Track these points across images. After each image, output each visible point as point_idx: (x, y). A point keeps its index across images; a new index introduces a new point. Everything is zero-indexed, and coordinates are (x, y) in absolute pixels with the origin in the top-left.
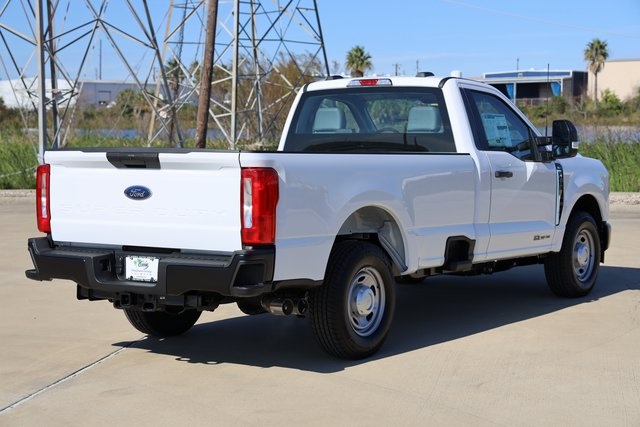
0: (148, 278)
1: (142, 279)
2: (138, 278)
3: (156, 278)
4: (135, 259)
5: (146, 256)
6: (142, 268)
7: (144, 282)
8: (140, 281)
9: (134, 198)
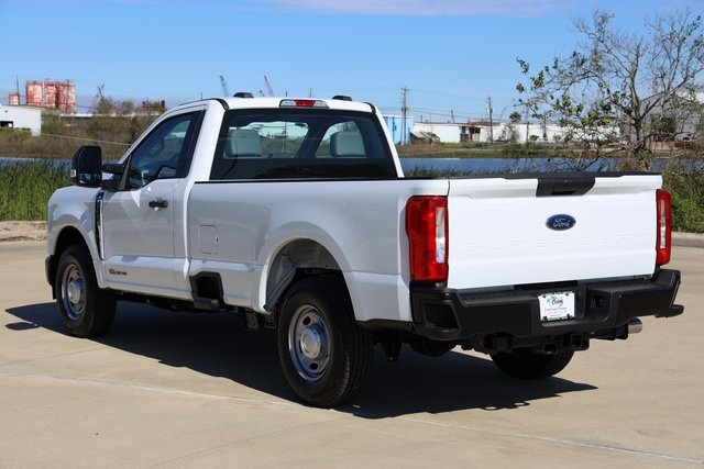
0: (563, 315)
1: (558, 317)
2: (554, 318)
3: (572, 314)
4: (549, 296)
5: (562, 292)
6: (556, 306)
7: (561, 320)
8: (556, 321)
9: (558, 228)
